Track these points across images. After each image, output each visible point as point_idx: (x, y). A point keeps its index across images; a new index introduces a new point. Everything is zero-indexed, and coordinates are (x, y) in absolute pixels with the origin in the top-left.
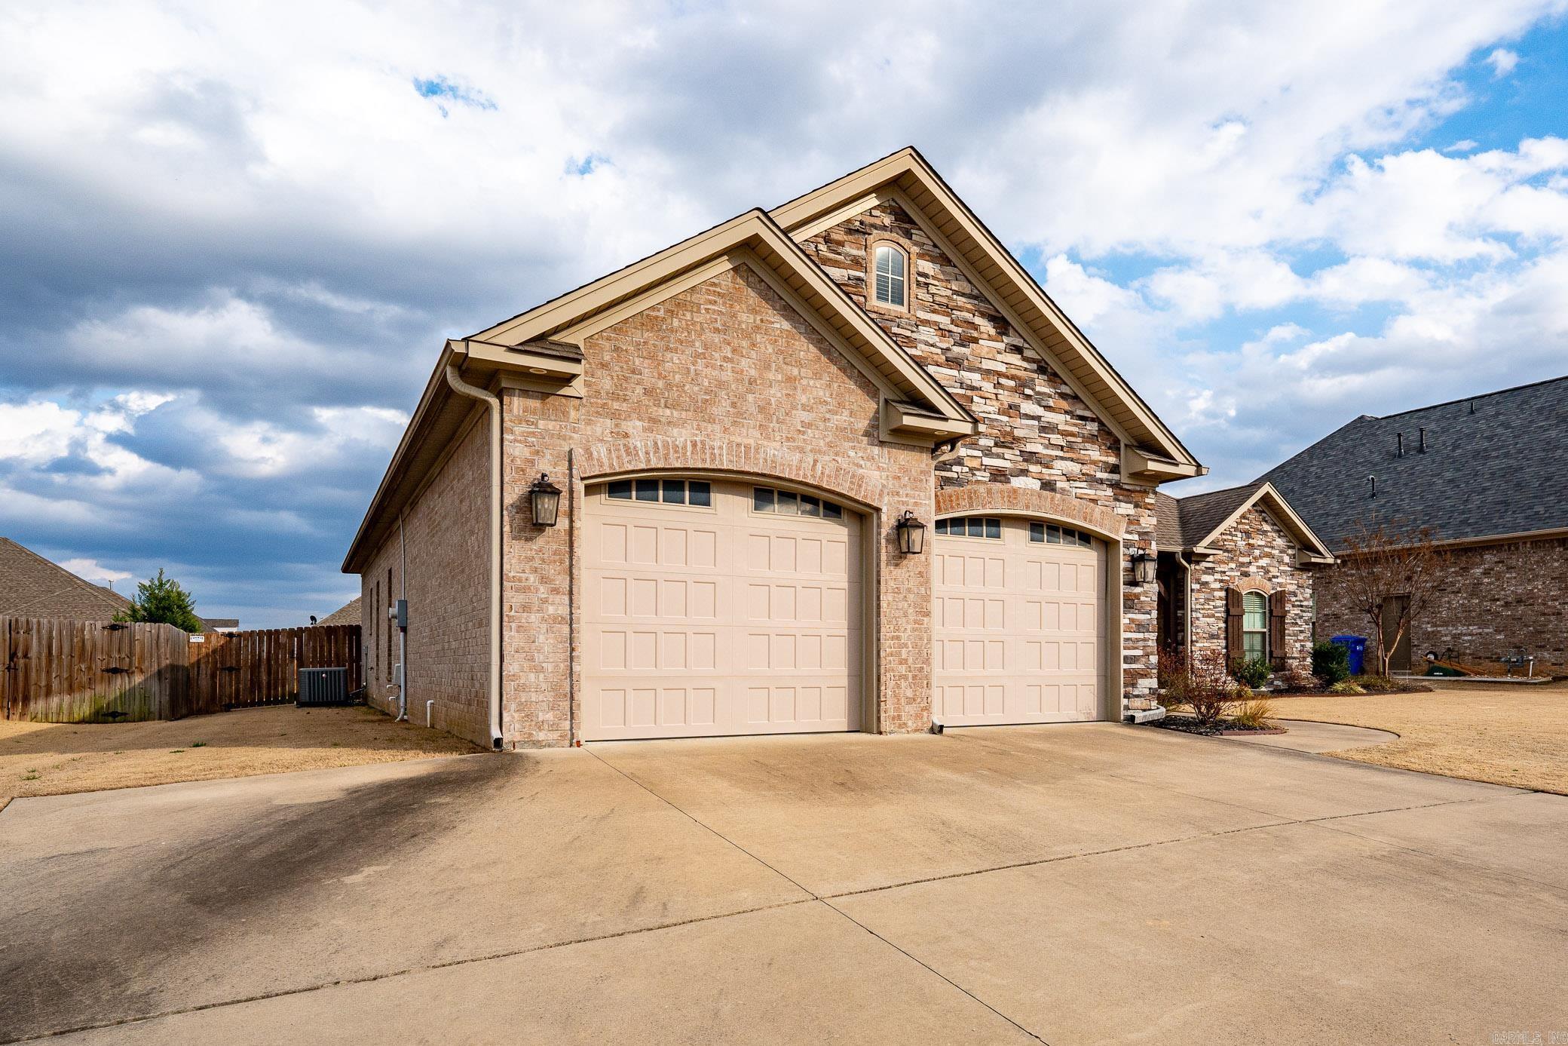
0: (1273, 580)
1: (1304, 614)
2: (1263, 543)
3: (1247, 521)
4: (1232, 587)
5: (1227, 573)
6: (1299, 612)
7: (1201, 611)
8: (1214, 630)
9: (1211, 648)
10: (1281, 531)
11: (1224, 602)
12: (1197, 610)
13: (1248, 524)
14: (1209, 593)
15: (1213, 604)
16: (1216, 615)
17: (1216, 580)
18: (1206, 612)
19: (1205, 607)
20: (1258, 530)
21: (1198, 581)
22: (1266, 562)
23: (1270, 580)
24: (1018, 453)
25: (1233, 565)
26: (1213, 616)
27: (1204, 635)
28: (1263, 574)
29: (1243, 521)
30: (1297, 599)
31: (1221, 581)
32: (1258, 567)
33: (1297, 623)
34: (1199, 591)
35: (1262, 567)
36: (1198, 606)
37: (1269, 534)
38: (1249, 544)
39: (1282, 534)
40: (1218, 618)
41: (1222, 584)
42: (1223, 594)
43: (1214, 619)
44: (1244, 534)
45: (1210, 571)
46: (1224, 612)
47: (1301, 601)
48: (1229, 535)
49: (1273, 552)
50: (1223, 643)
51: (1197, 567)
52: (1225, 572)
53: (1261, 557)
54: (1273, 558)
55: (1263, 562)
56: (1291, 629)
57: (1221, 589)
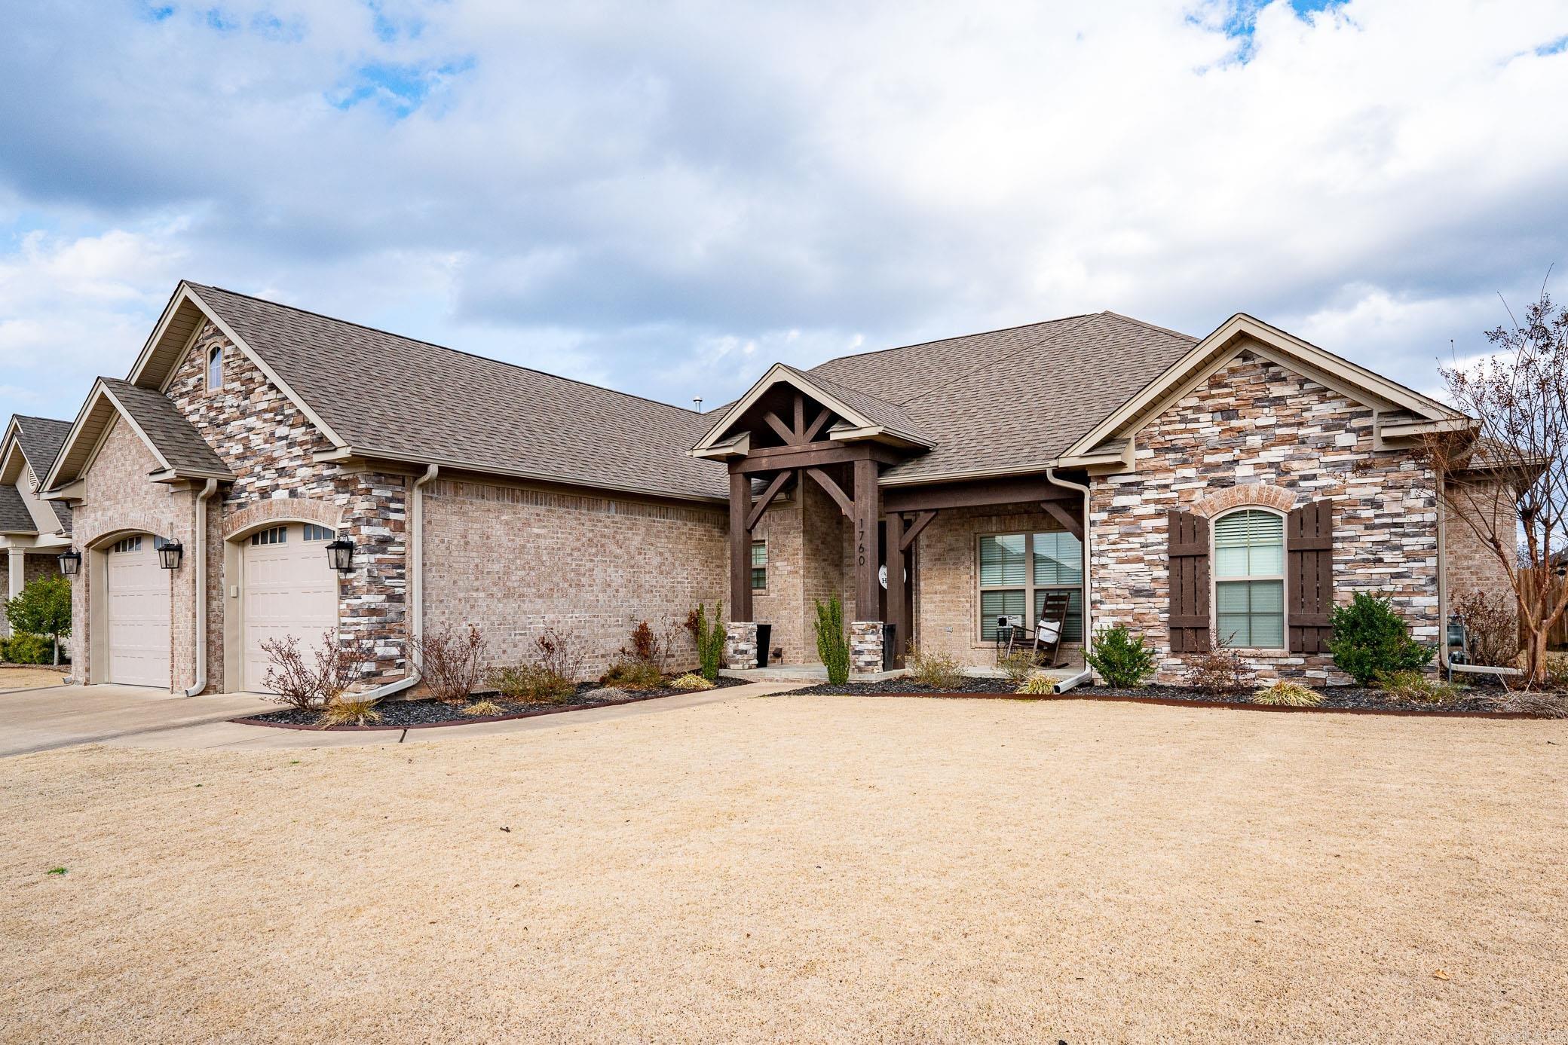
0: (1302, 484)
1: (1405, 541)
2: (1273, 421)
3: (1226, 390)
4: (1184, 508)
5: (1173, 488)
6: (1386, 537)
7: (1110, 555)
8: (1145, 582)
9: (1136, 611)
10: (1327, 390)
11: (1166, 535)
12: (1101, 554)
13: (1230, 395)
14: (1131, 523)
15: (1142, 540)
16: (1146, 558)
17: (1146, 501)
18: (1124, 554)
19: (1119, 546)
20: (1258, 400)
21: (1102, 508)
22: (1282, 453)
23: (1292, 484)
24: (274, 471)
25: (1190, 472)
26: (1140, 560)
27: (1119, 592)
28: (1274, 476)
29: (1213, 392)
30: (1379, 512)
31: (1157, 501)
32: (1257, 466)
33: (1380, 560)
34: (1104, 523)
35: (1271, 465)
36: (1103, 547)
37: (1289, 401)
38: (1231, 429)
39: (1329, 394)
40: (1151, 563)
41: (1160, 507)
42: (1163, 522)
43: (1142, 565)
44: (1219, 414)
45: (1136, 487)
46: (1165, 552)
47: (1399, 515)
48: (1180, 422)
49: (1303, 432)
50: (1166, 602)
51: (1102, 486)
52: (1166, 486)
53: (1264, 448)
54: (1303, 443)
55: (1276, 454)
56: (1358, 571)
57: (1159, 515)
